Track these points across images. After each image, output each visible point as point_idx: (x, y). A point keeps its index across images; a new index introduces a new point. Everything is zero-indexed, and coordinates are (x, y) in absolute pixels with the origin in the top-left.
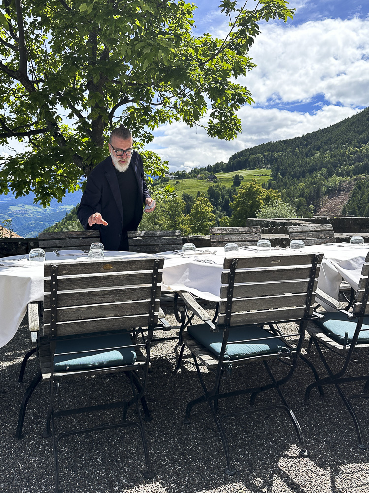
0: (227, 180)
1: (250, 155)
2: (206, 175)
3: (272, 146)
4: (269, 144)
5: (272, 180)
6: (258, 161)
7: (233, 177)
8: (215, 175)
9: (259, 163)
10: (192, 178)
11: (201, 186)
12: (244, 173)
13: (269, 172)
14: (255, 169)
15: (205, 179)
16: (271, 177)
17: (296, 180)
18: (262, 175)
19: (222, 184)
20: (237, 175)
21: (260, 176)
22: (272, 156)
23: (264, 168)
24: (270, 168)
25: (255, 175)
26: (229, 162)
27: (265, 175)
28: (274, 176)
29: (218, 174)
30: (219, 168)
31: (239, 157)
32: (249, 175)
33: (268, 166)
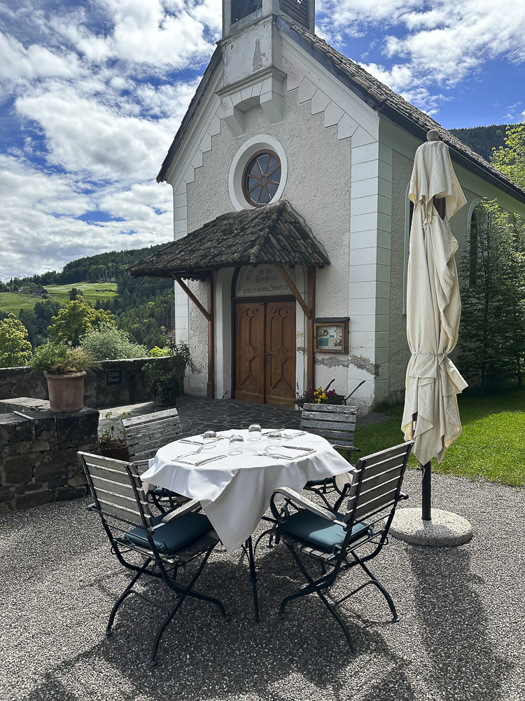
0: (61, 295)
1: (90, 265)
2: (31, 288)
3: (116, 256)
4: (113, 253)
5: (119, 297)
6: (101, 273)
7: (69, 292)
8: (45, 288)
9: (102, 276)
10: (12, 292)
11: (25, 302)
12: (83, 287)
13: (114, 287)
14: (97, 282)
15: (31, 292)
16: (117, 293)
17: (145, 298)
18: (107, 290)
19: (55, 300)
20: (74, 290)
21: (104, 291)
22: (117, 268)
23: (108, 282)
24: (115, 282)
25: (97, 291)
26: (64, 272)
27: (110, 291)
28: (120, 291)
29: (49, 287)
30: (49, 279)
31: (76, 267)
32: (90, 290)
33: (113, 279)
